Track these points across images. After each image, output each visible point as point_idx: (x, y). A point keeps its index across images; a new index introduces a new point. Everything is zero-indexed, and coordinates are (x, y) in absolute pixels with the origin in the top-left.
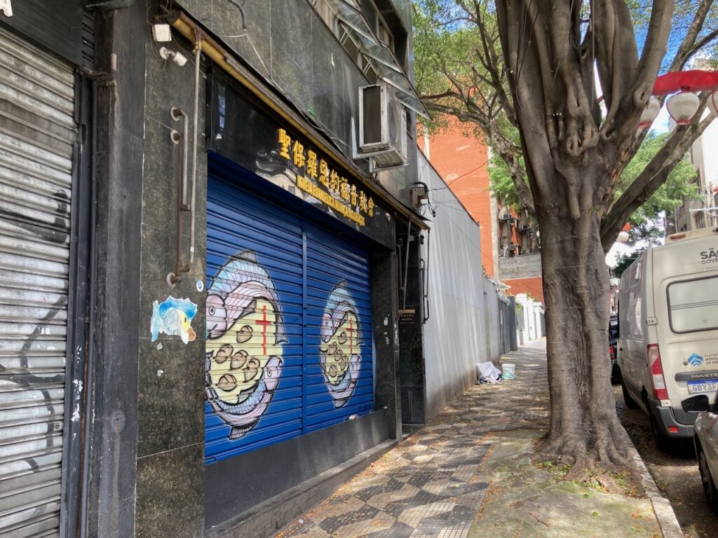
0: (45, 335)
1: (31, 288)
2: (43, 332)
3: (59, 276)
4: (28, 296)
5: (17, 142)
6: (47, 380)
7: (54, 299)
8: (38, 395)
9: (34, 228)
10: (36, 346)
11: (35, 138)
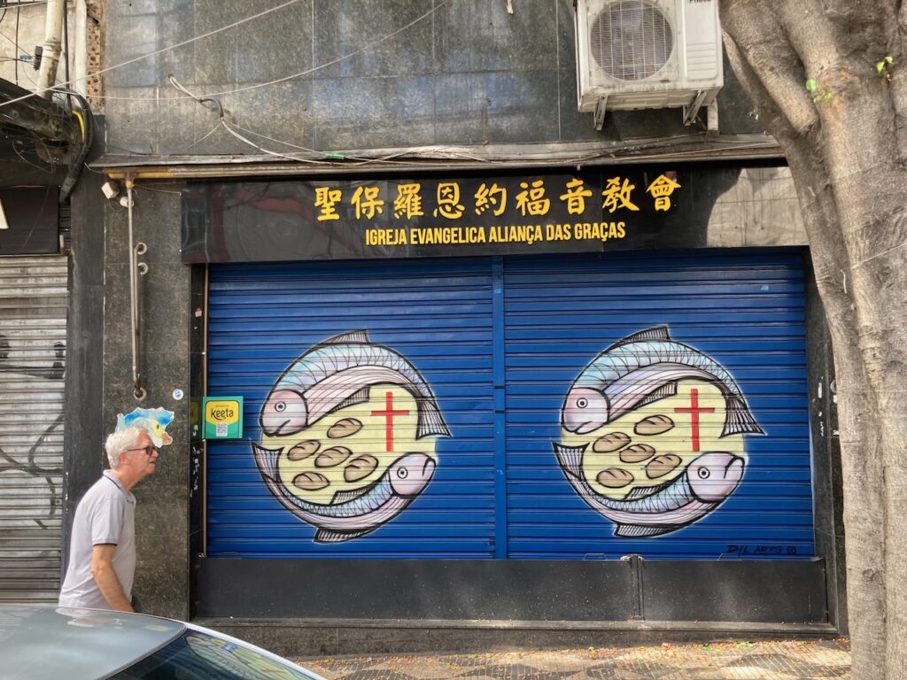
0: (47, 442)
1: (37, 412)
2: (45, 440)
3: (58, 401)
4: (33, 418)
5: (23, 321)
6: (49, 471)
7: (54, 417)
8: (43, 480)
9: (37, 373)
10: (40, 449)
11: (37, 314)
